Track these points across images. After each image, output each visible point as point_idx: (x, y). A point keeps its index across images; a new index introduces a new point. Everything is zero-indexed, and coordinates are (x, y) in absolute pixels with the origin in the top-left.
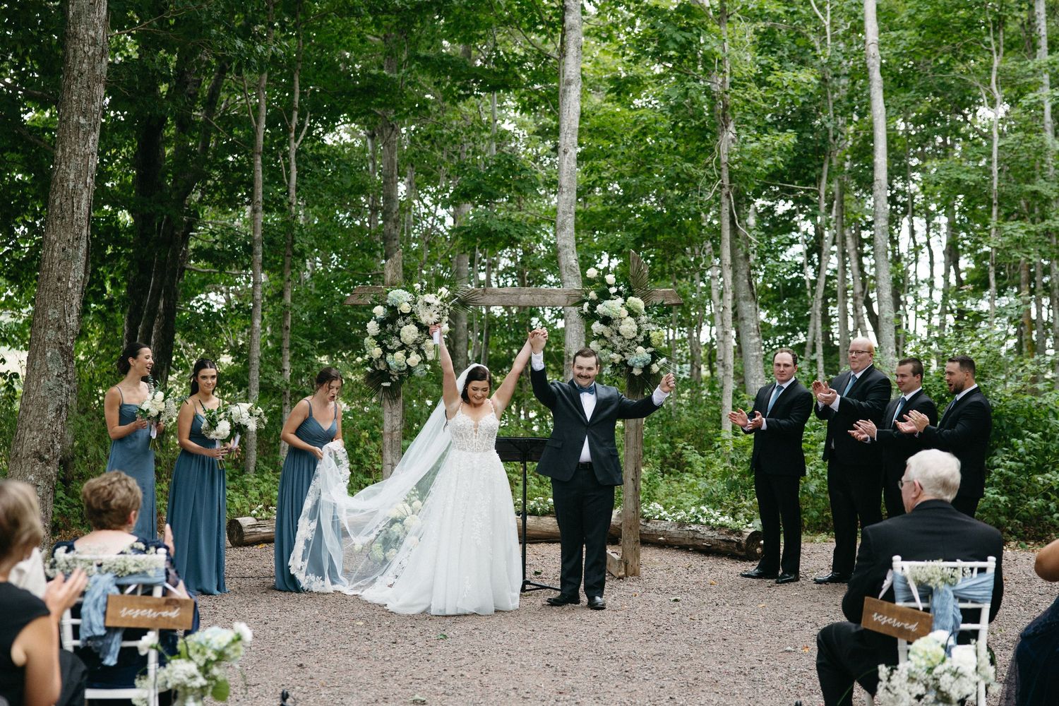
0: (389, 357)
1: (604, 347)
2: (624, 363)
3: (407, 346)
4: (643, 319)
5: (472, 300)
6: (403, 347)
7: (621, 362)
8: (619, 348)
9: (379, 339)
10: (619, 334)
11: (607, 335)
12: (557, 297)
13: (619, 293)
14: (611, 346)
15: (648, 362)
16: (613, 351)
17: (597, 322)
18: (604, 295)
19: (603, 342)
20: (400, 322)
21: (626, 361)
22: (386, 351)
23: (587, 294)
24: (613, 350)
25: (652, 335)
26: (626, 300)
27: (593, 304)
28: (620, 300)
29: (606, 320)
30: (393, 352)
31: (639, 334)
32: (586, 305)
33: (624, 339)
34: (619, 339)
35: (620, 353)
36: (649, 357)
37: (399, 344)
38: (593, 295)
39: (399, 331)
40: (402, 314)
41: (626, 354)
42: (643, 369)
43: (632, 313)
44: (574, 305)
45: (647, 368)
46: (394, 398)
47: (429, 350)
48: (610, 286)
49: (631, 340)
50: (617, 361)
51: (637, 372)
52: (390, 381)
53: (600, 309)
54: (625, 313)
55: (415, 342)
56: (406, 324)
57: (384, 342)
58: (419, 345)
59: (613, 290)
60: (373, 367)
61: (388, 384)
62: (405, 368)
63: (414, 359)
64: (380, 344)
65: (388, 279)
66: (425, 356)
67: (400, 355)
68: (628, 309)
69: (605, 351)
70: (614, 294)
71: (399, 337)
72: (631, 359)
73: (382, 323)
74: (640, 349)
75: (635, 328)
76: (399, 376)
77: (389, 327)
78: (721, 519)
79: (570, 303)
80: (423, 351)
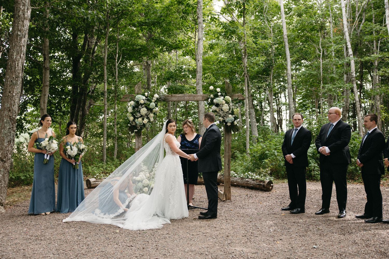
0: (136, 120)
1: (216, 115)
2: (224, 121)
3: (143, 116)
4: (231, 104)
5: (167, 99)
7: (223, 121)
8: (222, 115)
9: (132, 114)
10: (222, 110)
11: (218, 110)
12: (198, 97)
13: (222, 95)
14: (219, 115)
15: (233, 121)
16: (220, 117)
17: (214, 106)
18: (216, 96)
19: (216, 113)
20: (140, 107)
21: (225, 120)
22: (135, 118)
23: (210, 96)
24: (220, 116)
25: (234, 110)
26: (224, 98)
27: (212, 99)
28: (222, 98)
29: (217, 105)
30: (138, 118)
31: (229, 110)
32: (210, 99)
33: (224, 112)
34: (222, 112)
35: (223, 117)
36: (233, 119)
37: (140, 115)
38: (212, 96)
39: (140, 110)
40: (141, 104)
41: (225, 117)
42: (231, 123)
43: (227, 102)
44: (205, 100)
45: (232, 123)
46: (139, 136)
47: (151, 117)
48: (218, 92)
49: (226, 112)
50: (221, 120)
51: (229, 124)
52: (137, 129)
53: (215, 101)
54: (224, 102)
55: (146, 115)
56: (142, 108)
57: (134, 114)
58: (147, 116)
59: (219, 94)
60: (131, 124)
61: (136, 131)
62: (142, 124)
63: (146, 121)
65: (136, 92)
66: (149, 119)
67: (140, 119)
68: (225, 101)
69: (217, 116)
70: (220, 95)
71: (140, 113)
72: (227, 120)
73: (134, 108)
74: (230, 116)
75: (228, 108)
76: (140, 127)
77: (136, 109)
78: (256, 177)
79: (203, 100)
80: (149, 118)
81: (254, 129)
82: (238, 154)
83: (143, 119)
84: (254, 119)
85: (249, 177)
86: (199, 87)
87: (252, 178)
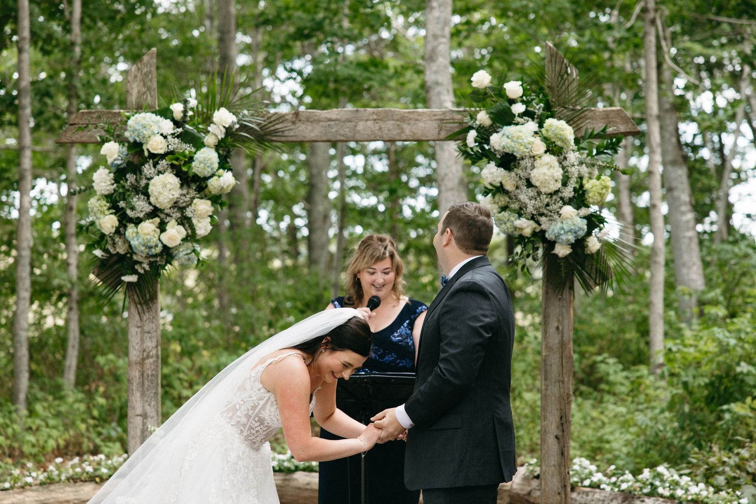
0: (131, 230)
1: (504, 208)
2: (540, 235)
3: (162, 211)
4: (573, 157)
5: (276, 131)
6: (155, 212)
7: (534, 234)
8: (530, 209)
9: (114, 201)
10: (529, 184)
11: (509, 187)
12: (421, 124)
13: (528, 114)
14: (515, 206)
15: (581, 234)
16: (520, 216)
17: (493, 164)
18: (504, 118)
19: (503, 200)
20: (148, 169)
21: (543, 232)
22: (124, 220)
23: (473, 117)
24: (520, 213)
25: (588, 185)
26: (541, 125)
27: (484, 135)
28: (532, 126)
29: (508, 161)
30: (137, 221)
31: (565, 184)
32: (472, 135)
33: (539, 193)
34: (531, 192)
35: (533, 218)
36: (583, 224)
37: (148, 209)
38: (483, 117)
39: (147, 185)
40: (152, 156)
41: (543, 219)
42: (573, 246)
43: (554, 149)
44: (452, 137)
45: (579, 244)
46: (146, 303)
47: (201, 217)
48: (512, 102)
49: (551, 195)
50: (527, 232)
51: (562, 251)
52: (135, 272)
53: (497, 141)
54: (540, 146)
55: (176, 205)
56: (159, 173)
57: (122, 204)
58: (182, 209)
59: (518, 108)
60: (106, 251)
61: (133, 278)
62: (159, 249)
63: (174, 233)
64: (115, 208)
65: (133, 98)
66: (192, 227)
67: (149, 227)
68: (546, 139)
69: (505, 214)
70: (522, 115)
71: (147, 195)
72: (552, 229)
73: (119, 173)
74: (568, 210)
75: (559, 173)
76: (151, 264)
77: (131, 178)
78: (694, 490)
79: (443, 134)
80: (189, 219)
81: (686, 257)
82: (611, 368)
83: (162, 227)
84: (683, 213)
85: (660, 490)
86: (436, 72)
87: (672, 497)
